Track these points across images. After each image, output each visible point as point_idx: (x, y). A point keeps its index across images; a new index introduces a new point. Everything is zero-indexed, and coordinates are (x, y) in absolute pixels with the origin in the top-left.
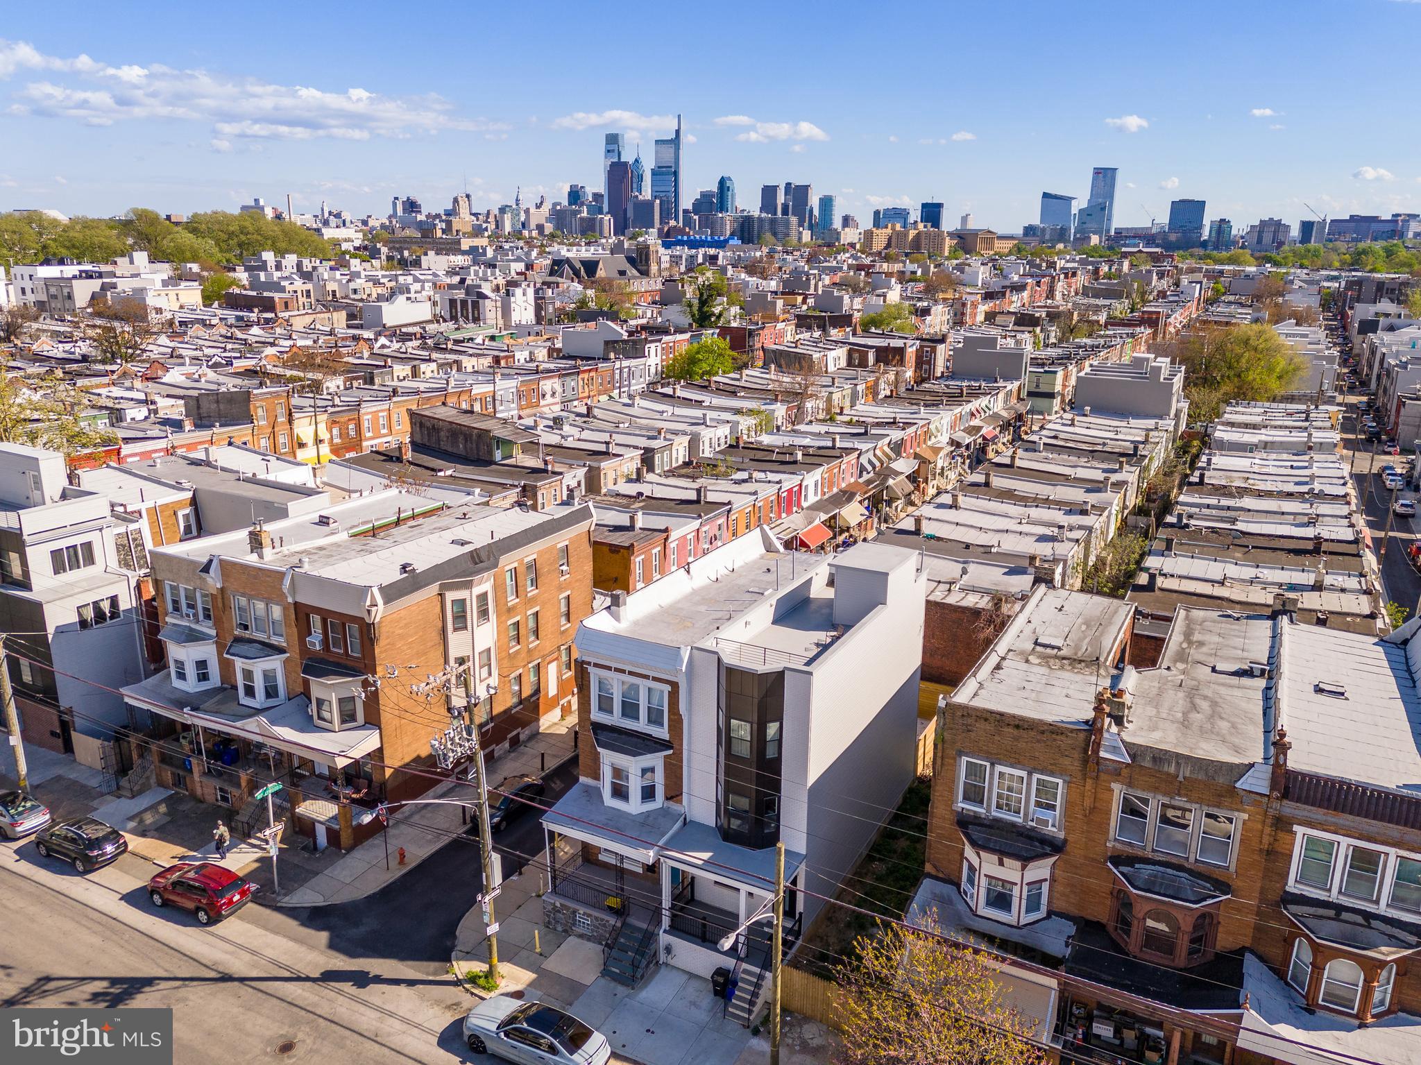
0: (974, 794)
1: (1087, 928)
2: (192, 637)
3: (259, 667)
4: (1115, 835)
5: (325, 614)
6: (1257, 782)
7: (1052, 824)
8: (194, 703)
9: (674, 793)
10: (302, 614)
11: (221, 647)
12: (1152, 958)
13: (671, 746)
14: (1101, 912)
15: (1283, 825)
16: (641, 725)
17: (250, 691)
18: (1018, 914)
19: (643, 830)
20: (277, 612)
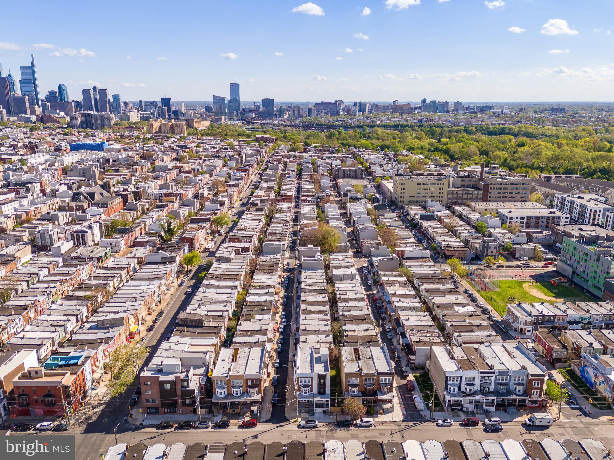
0: (349, 382)
1: (362, 392)
2: (224, 388)
3: (239, 390)
4: (364, 382)
5: (251, 379)
6: (376, 374)
7: (358, 383)
8: (224, 398)
9: (312, 391)
10: (247, 380)
11: (228, 388)
12: (369, 393)
13: (312, 385)
14: (363, 390)
15: (379, 377)
16: (307, 384)
17: (237, 394)
18: (356, 393)
19: (309, 396)
20: (242, 381)
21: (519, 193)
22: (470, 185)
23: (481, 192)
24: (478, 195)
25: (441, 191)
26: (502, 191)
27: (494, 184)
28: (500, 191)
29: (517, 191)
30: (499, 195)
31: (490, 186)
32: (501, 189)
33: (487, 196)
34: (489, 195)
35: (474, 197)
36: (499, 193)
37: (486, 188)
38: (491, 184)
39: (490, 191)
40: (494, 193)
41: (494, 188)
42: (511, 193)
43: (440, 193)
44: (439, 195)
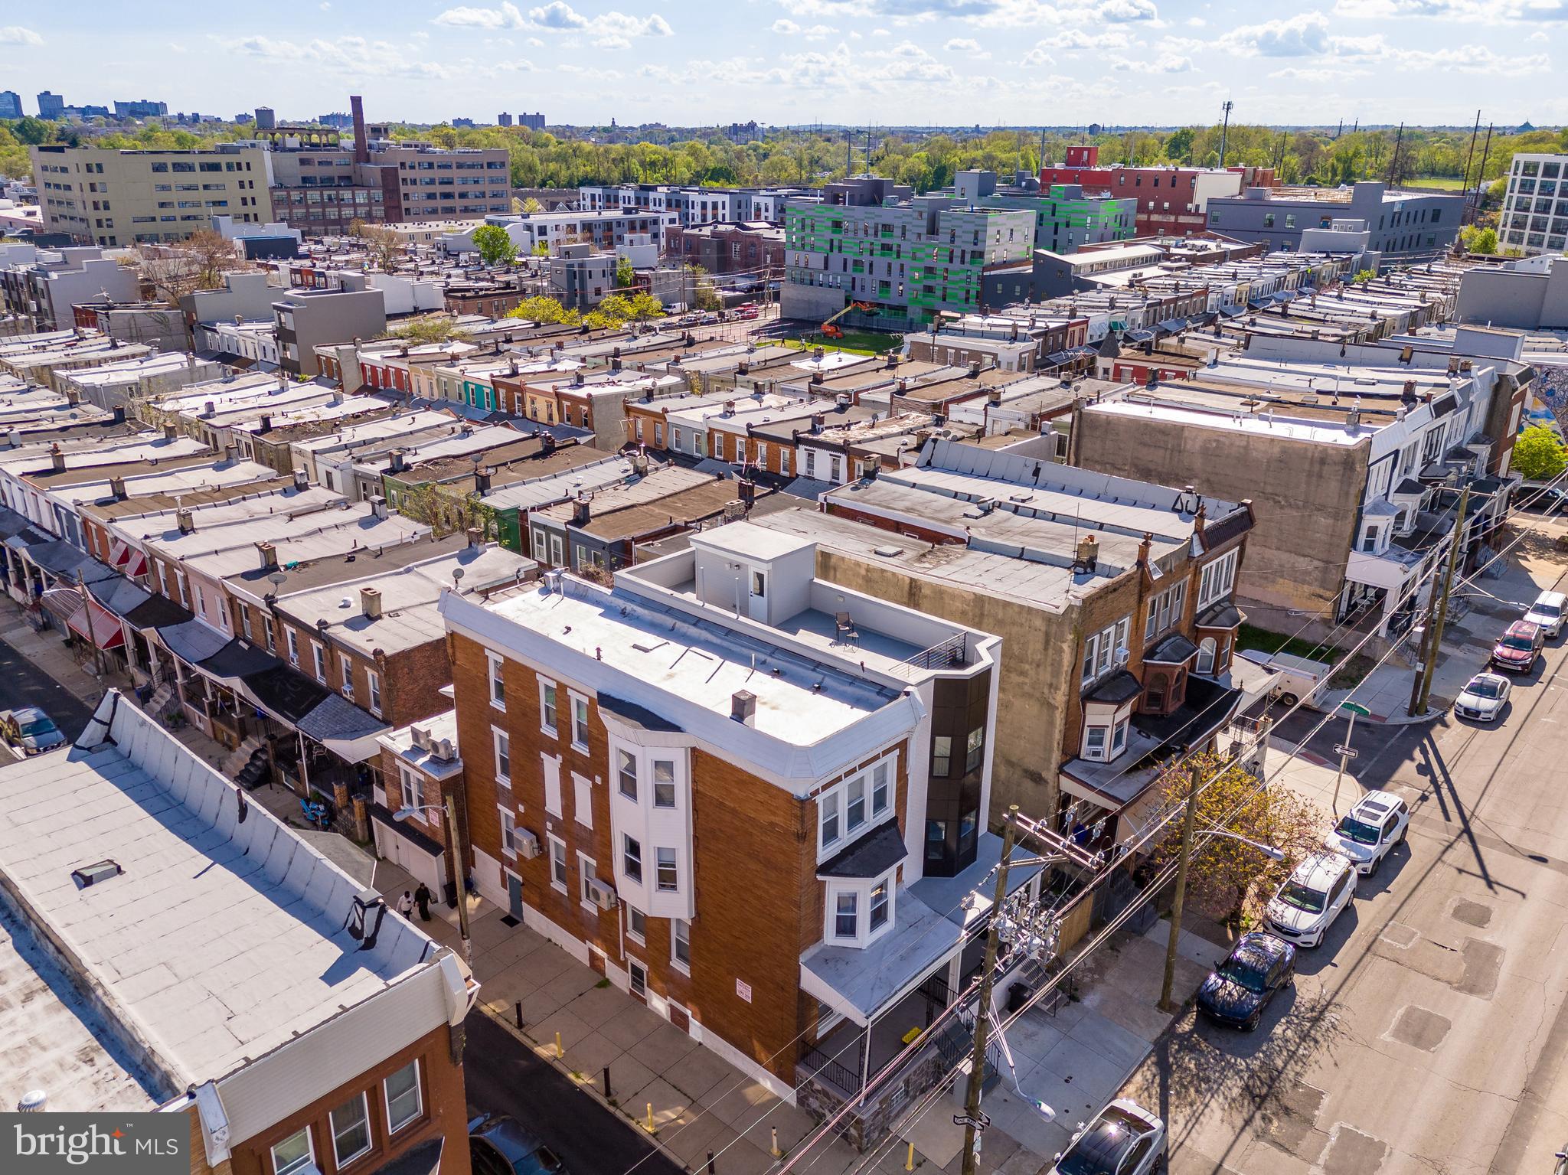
6: (1197, 548)
7: (1123, 654)
15: (1200, 569)
16: (867, 824)
21: (483, 195)
22: (331, 179)
23: (378, 194)
24: (370, 205)
25: (248, 193)
26: (438, 189)
27: (412, 167)
28: (431, 189)
29: (479, 188)
30: (432, 203)
31: (402, 174)
32: (432, 182)
33: (399, 207)
34: (404, 204)
35: (362, 211)
36: (431, 196)
37: (390, 180)
38: (403, 164)
39: (403, 189)
40: (416, 195)
41: (414, 182)
42: (463, 196)
43: (244, 202)
44: (244, 210)
